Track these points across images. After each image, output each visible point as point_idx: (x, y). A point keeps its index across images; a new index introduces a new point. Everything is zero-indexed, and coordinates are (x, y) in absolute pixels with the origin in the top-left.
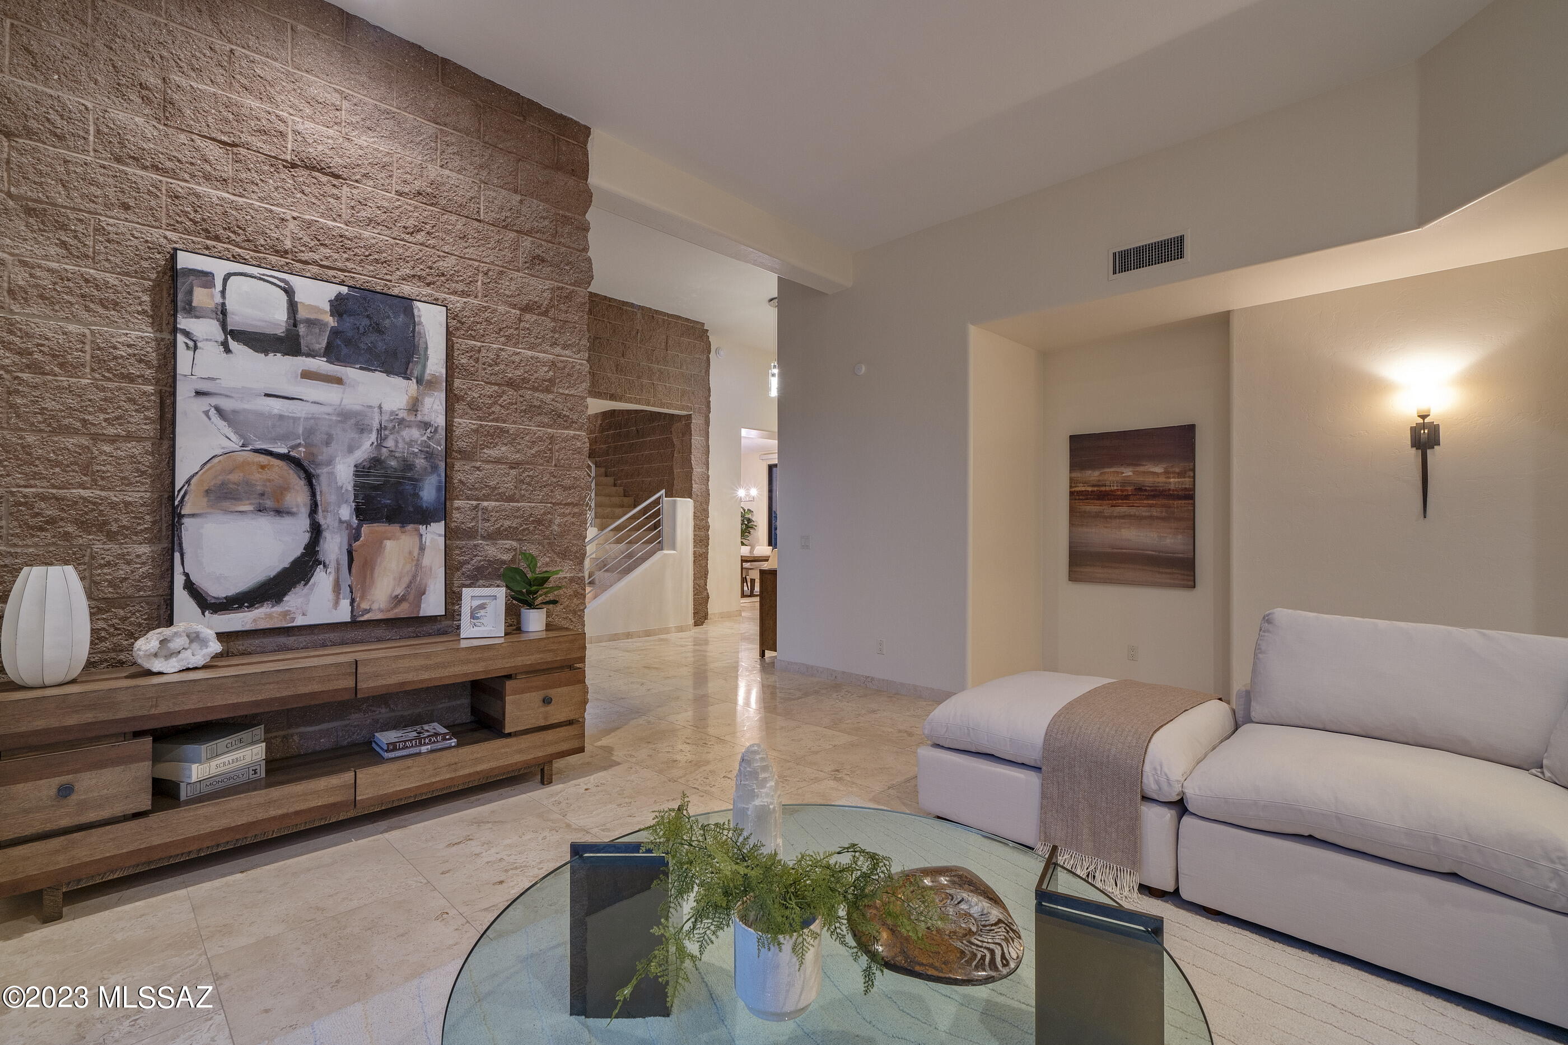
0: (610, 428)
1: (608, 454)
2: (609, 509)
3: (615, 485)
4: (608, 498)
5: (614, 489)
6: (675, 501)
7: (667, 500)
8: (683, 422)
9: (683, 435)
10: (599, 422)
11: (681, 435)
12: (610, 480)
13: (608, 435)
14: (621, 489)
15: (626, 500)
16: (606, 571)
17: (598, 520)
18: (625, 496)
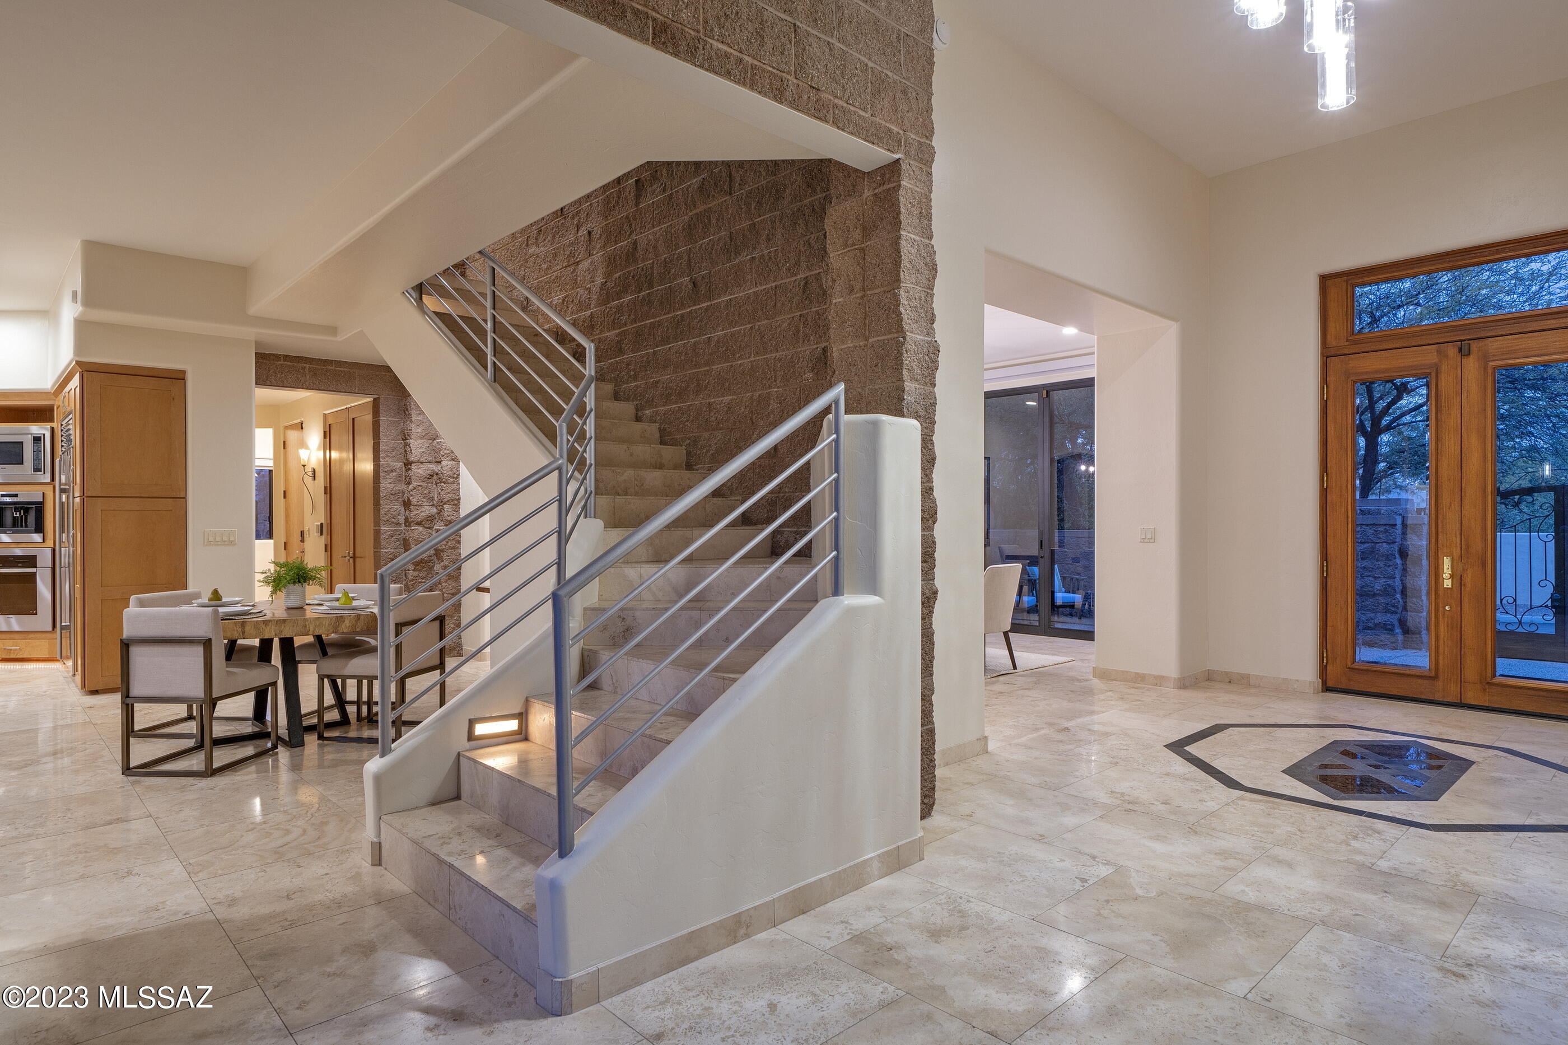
0: (625, 290)
1: (621, 352)
2: (630, 473)
3: (638, 419)
4: (625, 447)
5: (638, 426)
6: (876, 424)
7: (849, 424)
8: (867, 193)
9: (867, 231)
10: (599, 280)
11: (857, 234)
12: (627, 408)
13: (620, 309)
14: (653, 429)
15: (669, 453)
16: (632, 652)
17: (604, 500)
18: (662, 443)
